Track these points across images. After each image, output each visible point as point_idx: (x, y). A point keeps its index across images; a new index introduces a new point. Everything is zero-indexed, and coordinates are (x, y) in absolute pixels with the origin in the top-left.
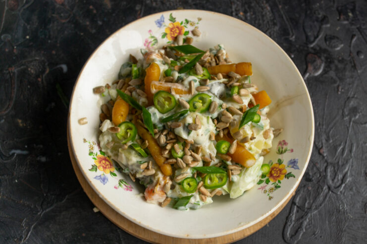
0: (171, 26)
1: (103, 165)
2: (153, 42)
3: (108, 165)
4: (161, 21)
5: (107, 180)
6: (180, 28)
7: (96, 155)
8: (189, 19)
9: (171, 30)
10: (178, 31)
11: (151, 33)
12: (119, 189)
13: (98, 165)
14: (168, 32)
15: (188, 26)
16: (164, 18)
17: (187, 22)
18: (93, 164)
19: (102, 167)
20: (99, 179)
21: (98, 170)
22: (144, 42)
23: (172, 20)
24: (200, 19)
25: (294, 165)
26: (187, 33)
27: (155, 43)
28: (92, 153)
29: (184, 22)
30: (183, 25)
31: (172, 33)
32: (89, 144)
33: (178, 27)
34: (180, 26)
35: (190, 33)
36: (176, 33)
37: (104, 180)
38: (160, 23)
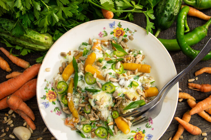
0: (118, 29)
1: (50, 96)
2: (105, 35)
3: (53, 97)
4: (113, 25)
5: (49, 106)
6: (123, 32)
7: (49, 90)
8: (129, 29)
9: (117, 31)
10: (121, 33)
11: (105, 29)
12: (52, 113)
13: (47, 96)
14: (115, 32)
15: (128, 32)
16: (115, 24)
17: (128, 30)
18: (44, 95)
19: (49, 98)
20: (44, 104)
21: (46, 99)
22: (99, 33)
23: (120, 26)
24: (136, 31)
25: (149, 138)
26: (126, 36)
27: (106, 35)
28: (47, 88)
29: (126, 29)
30: (125, 31)
31: (117, 33)
32: (47, 83)
33: (121, 31)
34: (123, 31)
35: (128, 36)
36: (119, 34)
37: (47, 105)
38: (112, 25)
